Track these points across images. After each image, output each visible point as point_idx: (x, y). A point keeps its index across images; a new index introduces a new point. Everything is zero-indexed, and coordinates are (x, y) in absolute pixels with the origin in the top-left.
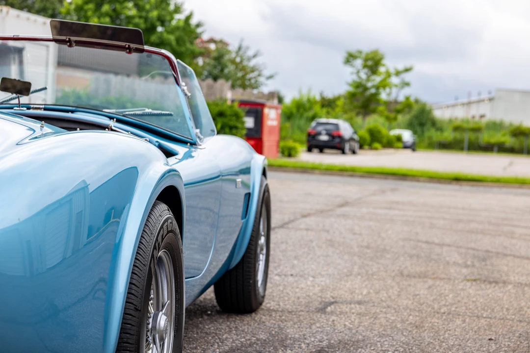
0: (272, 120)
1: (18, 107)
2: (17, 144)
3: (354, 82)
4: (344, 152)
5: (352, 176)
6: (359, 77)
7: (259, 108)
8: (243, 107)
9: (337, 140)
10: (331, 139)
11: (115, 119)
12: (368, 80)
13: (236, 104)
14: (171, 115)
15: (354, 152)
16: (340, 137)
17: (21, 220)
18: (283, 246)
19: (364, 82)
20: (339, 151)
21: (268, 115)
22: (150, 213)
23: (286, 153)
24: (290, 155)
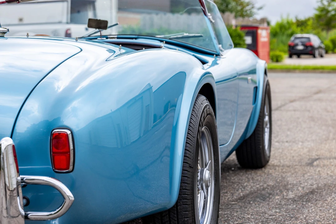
0: (264, 37)
1: (100, 38)
2: (106, 61)
3: (319, 7)
4: (314, 57)
5: (322, 72)
6: (323, 4)
7: (255, 30)
8: (243, 29)
9: (310, 49)
10: (305, 48)
11: (164, 42)
12: (329, 5)
13: (239, 28)
14: (201, 36)
15: (322, 56)
16: (312, 46)
17: (113, 111)
18: (279, 123)
19: (326, 7)
20: (311, 56)
21: (261, 34)
22: (195, 102)
23: (275, 59)
24: (277, 61)
